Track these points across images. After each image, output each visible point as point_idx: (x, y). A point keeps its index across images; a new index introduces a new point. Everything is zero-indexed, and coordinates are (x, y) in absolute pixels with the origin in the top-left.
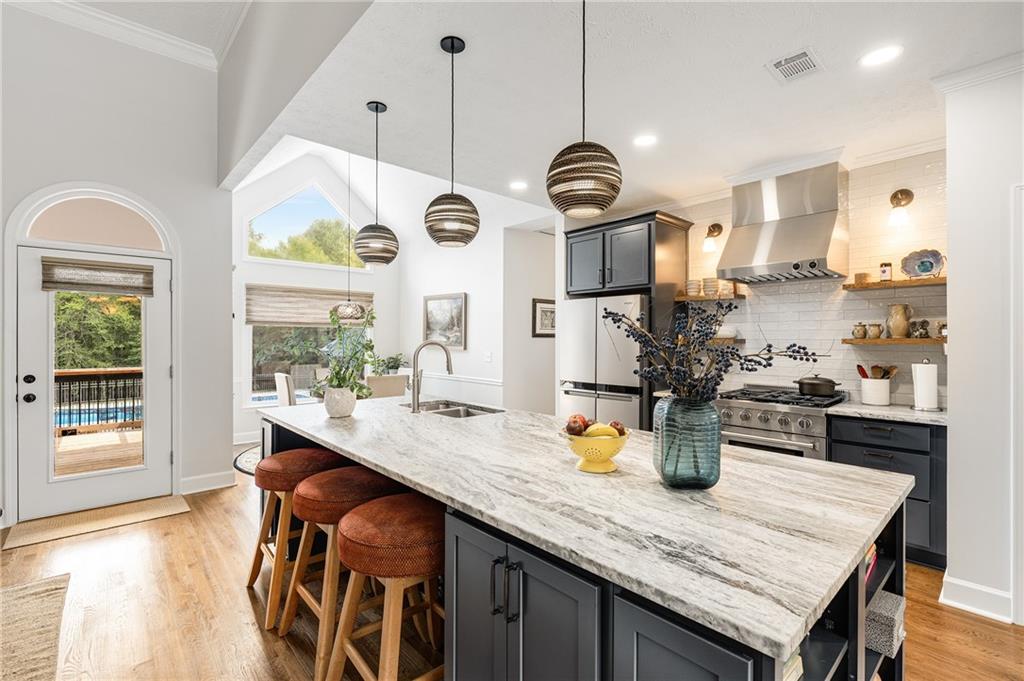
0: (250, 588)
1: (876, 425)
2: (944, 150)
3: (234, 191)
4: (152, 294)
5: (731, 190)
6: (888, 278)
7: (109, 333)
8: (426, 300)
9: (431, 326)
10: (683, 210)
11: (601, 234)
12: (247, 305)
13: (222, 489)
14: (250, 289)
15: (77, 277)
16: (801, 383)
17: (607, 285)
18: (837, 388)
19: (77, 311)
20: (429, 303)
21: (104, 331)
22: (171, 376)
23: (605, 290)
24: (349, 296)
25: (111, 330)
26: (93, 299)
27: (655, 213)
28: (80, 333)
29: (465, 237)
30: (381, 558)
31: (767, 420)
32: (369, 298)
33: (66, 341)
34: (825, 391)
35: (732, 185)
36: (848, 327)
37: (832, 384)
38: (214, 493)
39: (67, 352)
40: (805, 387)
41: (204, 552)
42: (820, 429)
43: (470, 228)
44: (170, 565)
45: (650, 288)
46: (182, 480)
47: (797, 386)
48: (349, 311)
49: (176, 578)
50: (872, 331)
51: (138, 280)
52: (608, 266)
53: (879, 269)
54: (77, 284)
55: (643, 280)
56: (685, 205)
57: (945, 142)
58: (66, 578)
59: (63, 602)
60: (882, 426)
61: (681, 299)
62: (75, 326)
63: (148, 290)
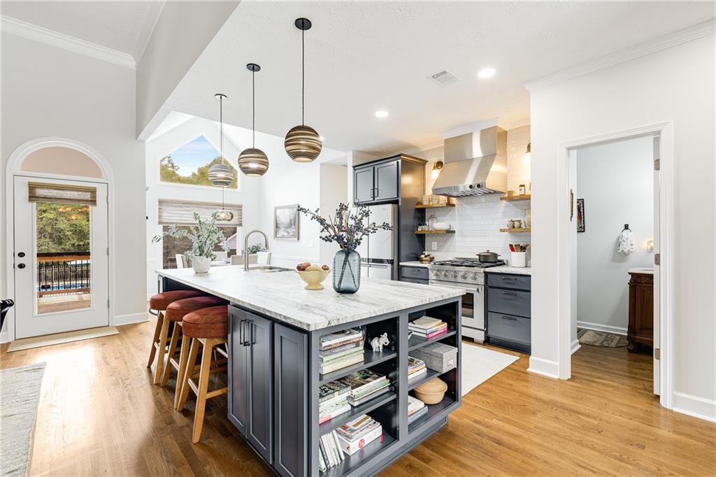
0: (149, 367)
1: (508, 277)
2: (530, 126)
3: (147, 141)
4: (95, 204)
5: (443, 142)
6: (523, 193)
7: (73, 234)
8: (276, 209)
9: (279, 225)
10: (422, 152)
11: (372, 168)
12: (159, 212)
13: (140, 323)
14: (161, 202)
15: (50, 194)
16: (479, 255)
17: (376, 199)
18: (499, 258)
19: (51, 219)
20: (278, 211)
21: (70, 233)
22: (108, 254)
23: (375, 201)
24: (223, 206)
25: (75, 232)
26: (61, 210)
27: (400, 155)
28: (53, 234)
29: (261, 172)
30: (200, 329)
31: (456, 277)
32: (239, 208)
33: (43, 240)
34: (491, 259)
35: (444, 139)
36: (505, 223)
37: (495, 255)
38: (135, 325)
39: (44, 248)
40: (482, 257)
41: (125, 352)
42: (481, 280)
43: (265, 167)
44: (104, 358)
45: (398, 200)
46: (115, 317)
47: (478, 257)
48: (223, 216)
49: (107, 364)
50: (517, 224)
51: (88, 196)
52: (376, 187)
53: (519, 188)
54: (50, 198)
55: (393, 195)
56: (424, 149)
57: (530, 121)
58: (45, 364)
59: (43, 374)
60: (511, 277)
61: (419, 207)
62: (49, 229)
63: (93, 202)
